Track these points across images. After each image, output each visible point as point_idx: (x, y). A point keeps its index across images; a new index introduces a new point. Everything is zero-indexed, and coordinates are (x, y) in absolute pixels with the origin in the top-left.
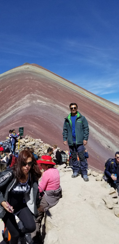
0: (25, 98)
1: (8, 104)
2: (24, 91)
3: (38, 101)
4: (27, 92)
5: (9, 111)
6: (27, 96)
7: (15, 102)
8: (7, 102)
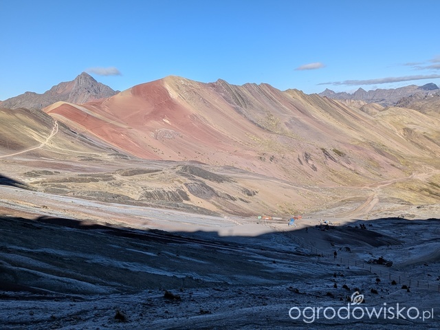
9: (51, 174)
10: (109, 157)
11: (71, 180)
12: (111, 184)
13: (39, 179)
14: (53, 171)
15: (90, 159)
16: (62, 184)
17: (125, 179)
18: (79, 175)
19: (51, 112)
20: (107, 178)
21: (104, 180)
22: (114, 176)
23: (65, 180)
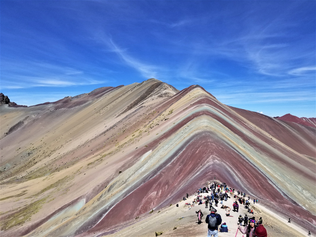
0: (210, 158)
1: (204, 159)
2: (209, 152)
3: (216, 160)
4: (210, 153)
5: (206, 164)
6: (211, 156)
7: (207, 159)
8: (203, 158)
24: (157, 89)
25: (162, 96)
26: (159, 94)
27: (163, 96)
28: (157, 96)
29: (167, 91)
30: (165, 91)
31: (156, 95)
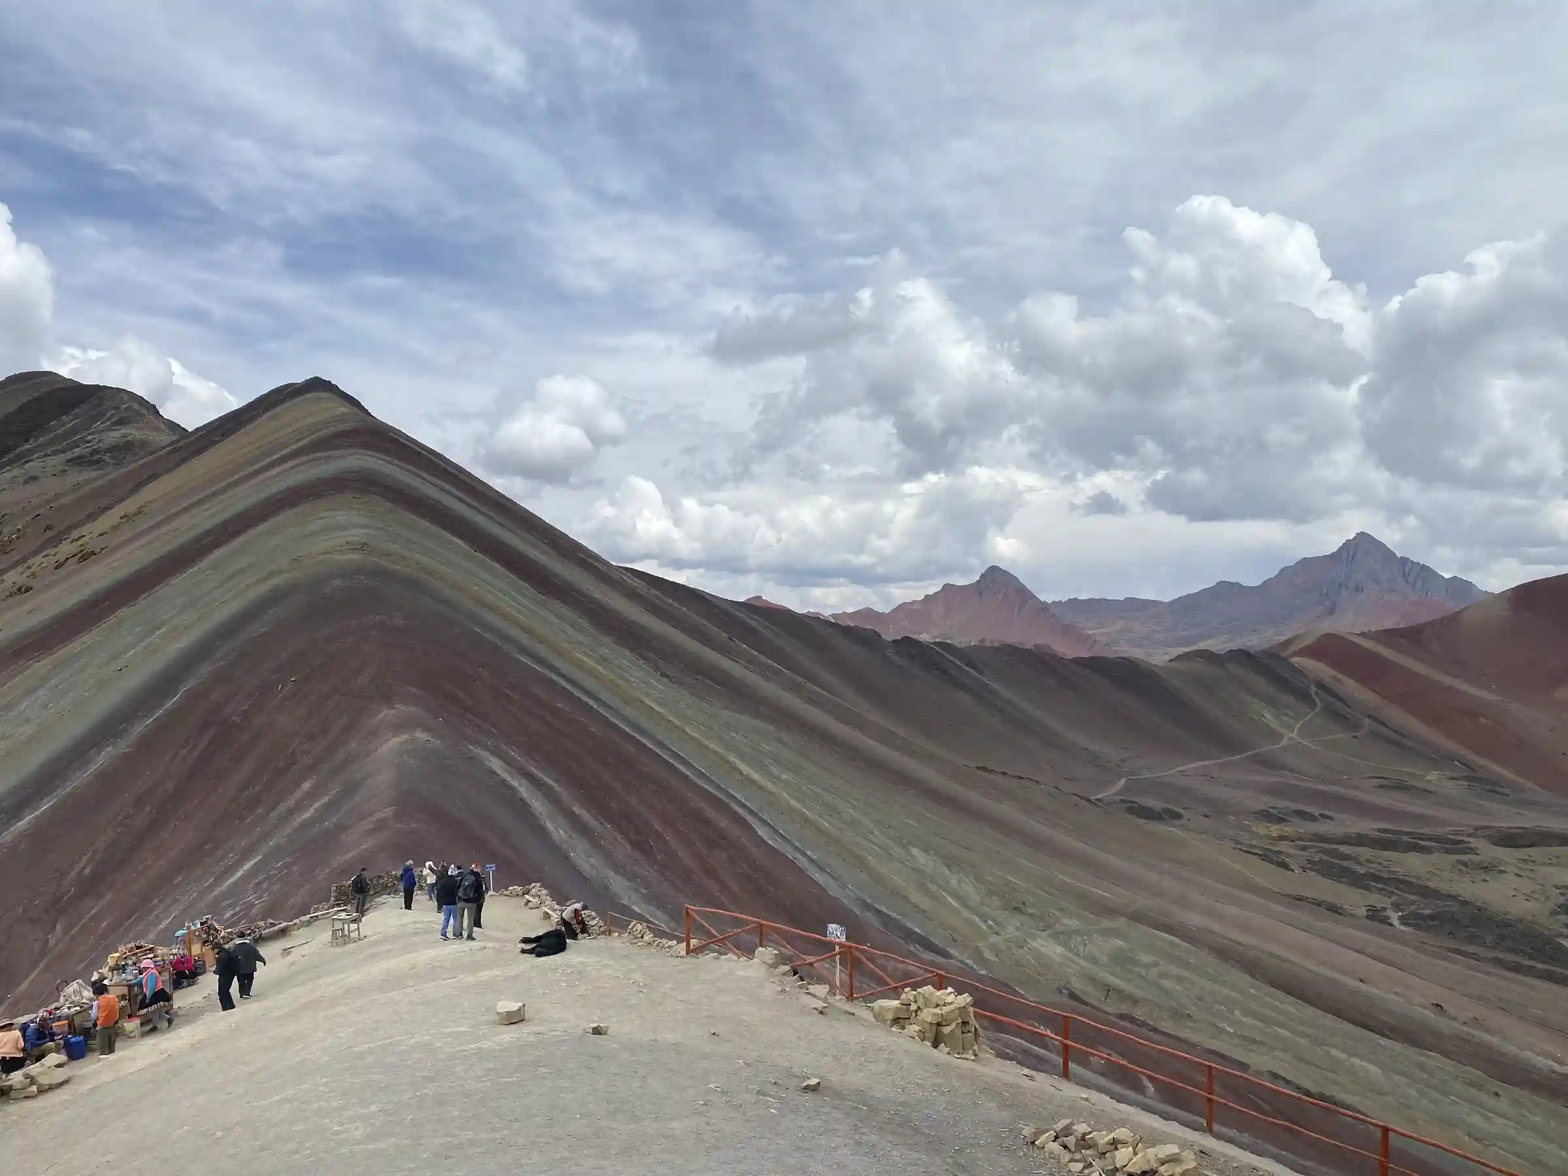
4: (379, 698)
9: (1311, 818)
10: (1451, 784)
11: (1360, 840)
12: (1465, 864)
13: (1288, 829)
14: (1316, 811)
15: (1401, 787)
16: (1343, 849)
17: (1502, 853)
18: (1379, 830)
19: (1295, 654)
20: (1451, 845)
21: (1448, 852)
22: (1474, 842)
23: (1346, 840)
24: (68, 422)
25: (98, 462)
26: (77, 451)
27: (107, 458)
28: (62, 458)
29: (133, 432)
30: (122, 431)
31: (55, 453)
